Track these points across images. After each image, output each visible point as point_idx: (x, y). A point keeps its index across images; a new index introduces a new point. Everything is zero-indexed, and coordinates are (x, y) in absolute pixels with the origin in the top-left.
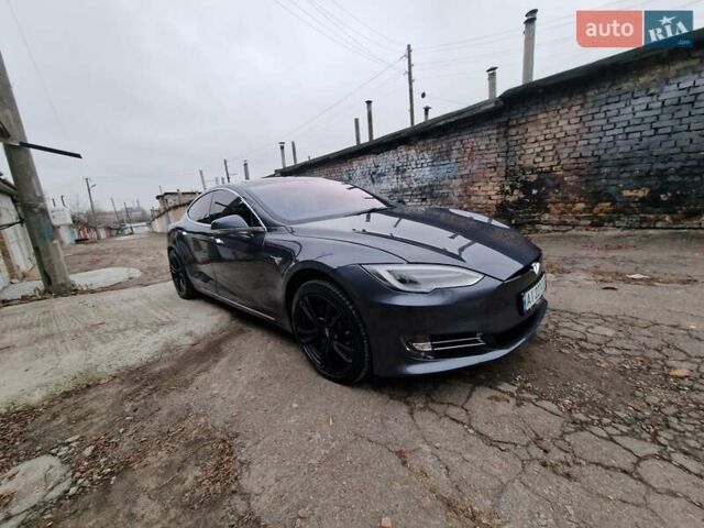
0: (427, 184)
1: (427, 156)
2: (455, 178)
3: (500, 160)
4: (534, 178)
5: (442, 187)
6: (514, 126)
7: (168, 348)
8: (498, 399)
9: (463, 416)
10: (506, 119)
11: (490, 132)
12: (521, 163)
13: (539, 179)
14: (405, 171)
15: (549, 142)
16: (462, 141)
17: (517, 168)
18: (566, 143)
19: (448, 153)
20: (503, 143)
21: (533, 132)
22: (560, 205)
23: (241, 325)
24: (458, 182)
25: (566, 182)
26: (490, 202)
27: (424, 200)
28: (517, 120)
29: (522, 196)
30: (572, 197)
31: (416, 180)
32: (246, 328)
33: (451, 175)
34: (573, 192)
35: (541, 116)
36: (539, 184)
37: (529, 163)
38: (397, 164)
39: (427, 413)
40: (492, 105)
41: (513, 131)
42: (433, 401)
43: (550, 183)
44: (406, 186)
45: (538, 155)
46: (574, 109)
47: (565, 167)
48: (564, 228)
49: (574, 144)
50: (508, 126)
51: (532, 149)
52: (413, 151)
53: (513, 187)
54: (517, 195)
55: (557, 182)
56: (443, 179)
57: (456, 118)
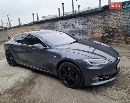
0: (81, 30)
1: (81, 22)
2: (89, 29)
3: (102, 24)
4: (111, 30)
5: (86, 31)
6: (106, 15)
7: (17, 82)
8: (112, 90)
9: (106, 95)
10: (104, 13)
11: (99, 16)
12: (108, 25)
13: (112, 30)
14: (74, 26)
15: (115, 20)
16: (91, 18)
17: (107, 27)
18: (119, 21)
19: (88, 21)
20: (103, 20)
21: (111, 17)
22: (118, 37)
23: (36, 74)
24: (90, 30)
25: (119, 31)
26: (99, 36)
27: (80, 34)
28: (107, 14)
29: (108, 34)
30: (121, 35)
31: (78, 28)
32: (39, 75)
33: (88, 28)
34: (121, 34)
35: (113, 13)
36: (112, 31)
37: (110, 26)
38: (72, 23)
39: (97, 95)
40: (100, 9)
41: (106, 17)
42: (98, 91)
43: (115, 31)
44: (75, 30)
45: (112, 24)
46: (122, 12)
47: (119, 27)
48: (119, 44)
49: (121, 21)
50: (104, 15)
51: (111, 22)
52: (77, 20)
53: (106, 32)
54: (107, 34)
55: (117, 31)
56: (86, 29)
57: (90, 12)
